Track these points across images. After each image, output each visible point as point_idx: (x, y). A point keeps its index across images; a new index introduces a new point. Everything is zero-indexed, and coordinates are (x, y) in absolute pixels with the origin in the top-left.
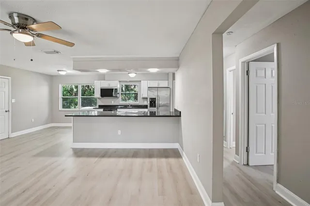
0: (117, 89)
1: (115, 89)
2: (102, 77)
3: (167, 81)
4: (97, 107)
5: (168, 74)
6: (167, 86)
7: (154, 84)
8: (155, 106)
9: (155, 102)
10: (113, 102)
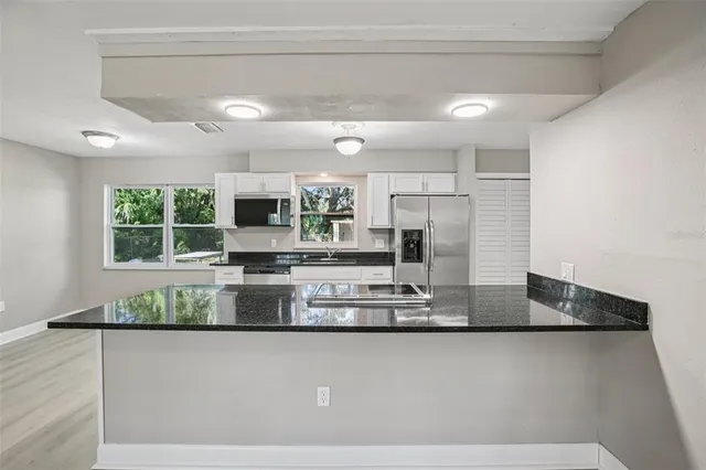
0: (288, 201)
1: (283, 200)
2: (241, 161)
3: (451, 176)
4: (225, 258)
5: (455, 152)
6: (451, 190)
7: (411, 184)
8: (419, 259)
9: (419, 244)
10: (274, 241)
